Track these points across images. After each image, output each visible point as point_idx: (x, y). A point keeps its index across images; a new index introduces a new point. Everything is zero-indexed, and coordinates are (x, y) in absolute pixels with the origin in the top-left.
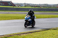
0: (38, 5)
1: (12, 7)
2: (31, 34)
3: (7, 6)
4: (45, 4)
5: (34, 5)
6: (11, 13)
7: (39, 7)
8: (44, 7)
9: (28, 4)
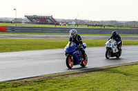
0: (99, 22)
1: (53, 26)
2: (87, 75)
3: (45, 24)
4: (112, 21)
5: (91, 22)
6: (51, 37)
7: (101, 26)
8: (110, 26)
9: (82, 21)
